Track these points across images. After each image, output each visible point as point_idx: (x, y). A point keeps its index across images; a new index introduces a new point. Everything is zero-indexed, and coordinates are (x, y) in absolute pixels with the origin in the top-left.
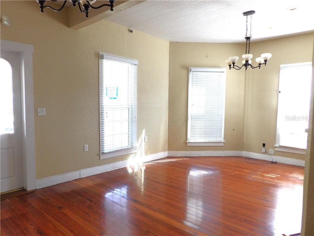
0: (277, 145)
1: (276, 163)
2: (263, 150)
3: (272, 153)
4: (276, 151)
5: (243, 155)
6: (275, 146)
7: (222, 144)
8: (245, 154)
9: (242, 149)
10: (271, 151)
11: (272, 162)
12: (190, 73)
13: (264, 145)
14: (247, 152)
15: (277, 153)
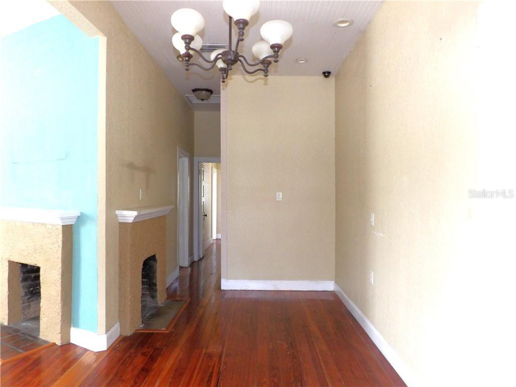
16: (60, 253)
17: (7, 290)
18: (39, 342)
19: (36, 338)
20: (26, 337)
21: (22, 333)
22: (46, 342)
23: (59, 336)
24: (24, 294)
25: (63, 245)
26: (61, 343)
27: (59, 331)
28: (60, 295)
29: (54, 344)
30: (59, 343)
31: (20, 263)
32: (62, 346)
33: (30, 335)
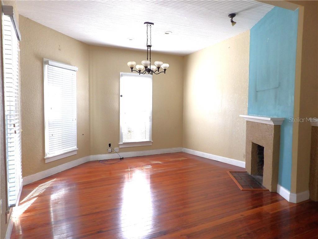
0: (121, 143)
1: (123, 158)
2: (110, 150)
3: (117, 151)
4: (121, 148)
5: (91, 160)
6: (119, 144)
7: (75, 153)
8: (92, 158)
9: (90, 154)
10: (116, 149)
11: (121, 159)
12: (45, 66)
13: (110, 145)
14: (95, 155)
15: (122, 150)
16: (273, 141)
17: (251, 157)
18: (262, 187)
19: (261, 184)
20: (257, 183)
21: (256, 180)
22: (265, 188)
23: (271, 187)
24: (259, 161)
25: (274, 136)
26: (272, 191)
27: (271, 184)
28: (272, 164)
29: (268, 190)
30: (270, 190)
31: (257, 145)
32: (272, 192)
33: (259, 183)
